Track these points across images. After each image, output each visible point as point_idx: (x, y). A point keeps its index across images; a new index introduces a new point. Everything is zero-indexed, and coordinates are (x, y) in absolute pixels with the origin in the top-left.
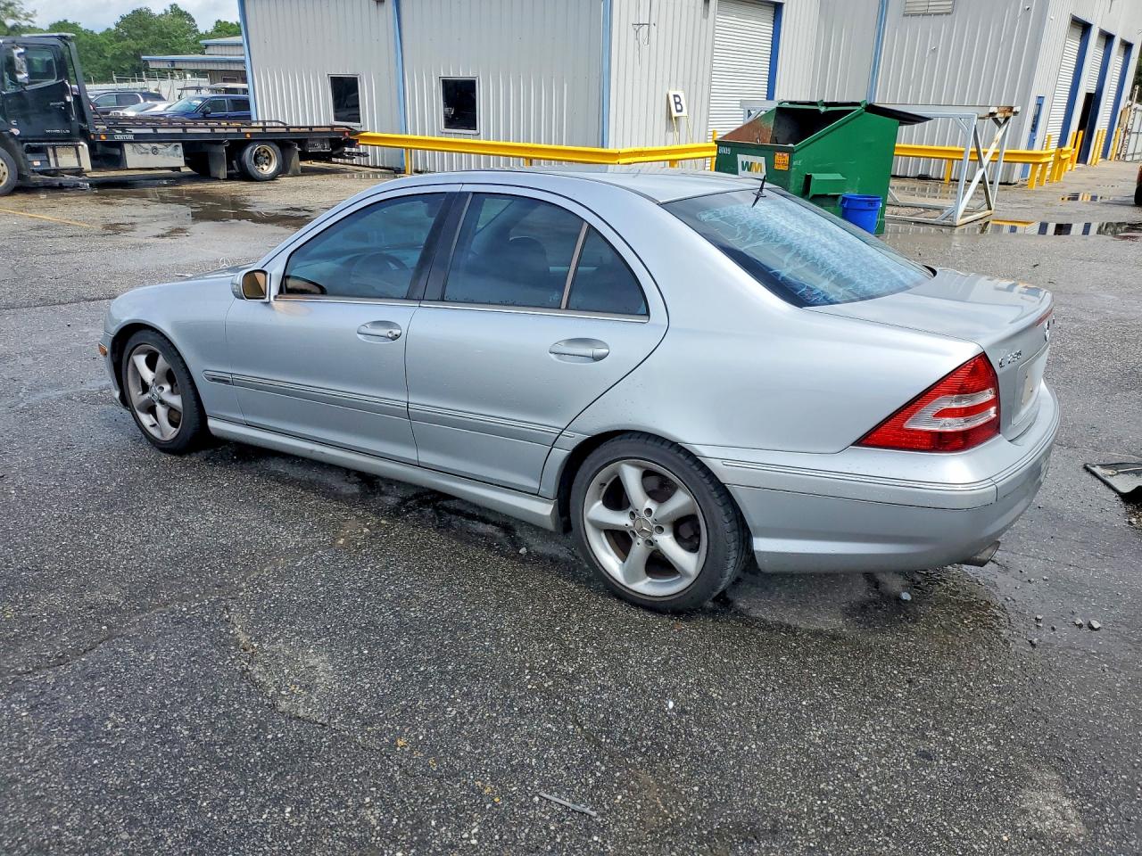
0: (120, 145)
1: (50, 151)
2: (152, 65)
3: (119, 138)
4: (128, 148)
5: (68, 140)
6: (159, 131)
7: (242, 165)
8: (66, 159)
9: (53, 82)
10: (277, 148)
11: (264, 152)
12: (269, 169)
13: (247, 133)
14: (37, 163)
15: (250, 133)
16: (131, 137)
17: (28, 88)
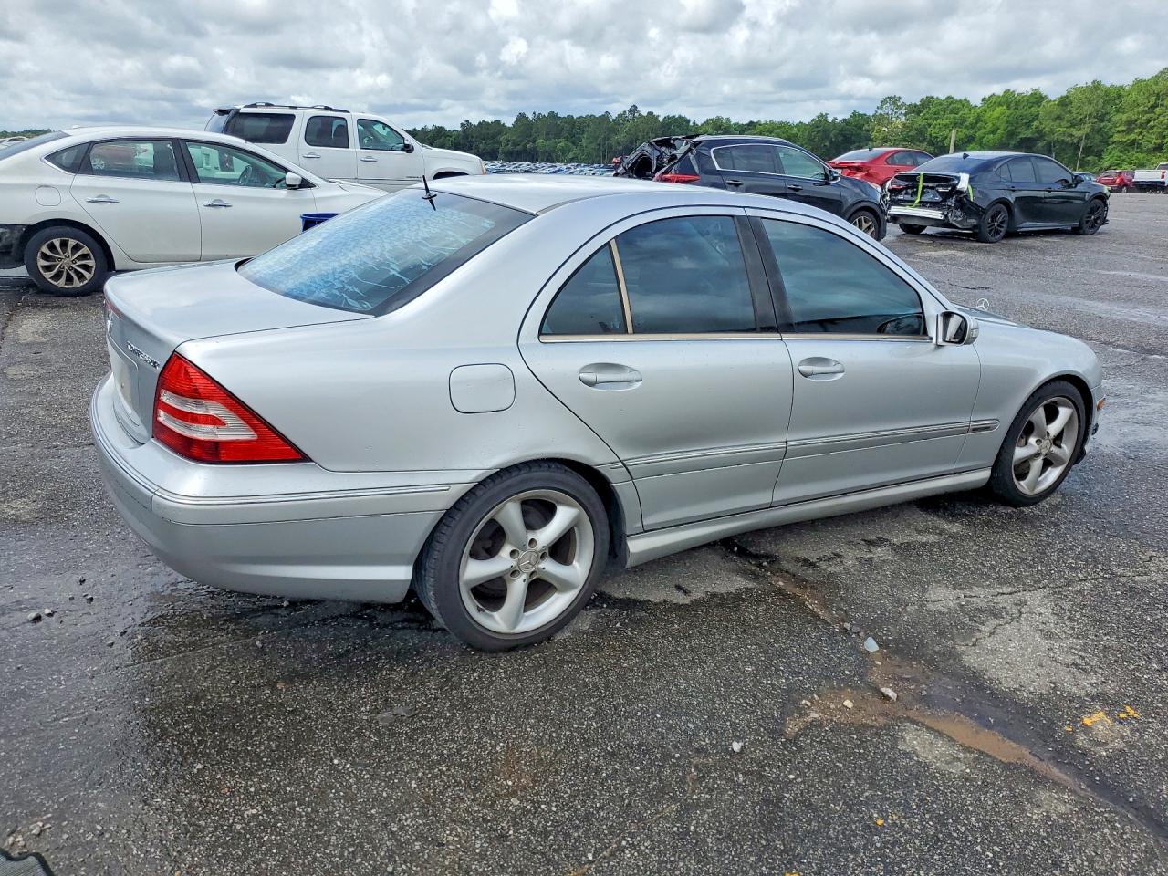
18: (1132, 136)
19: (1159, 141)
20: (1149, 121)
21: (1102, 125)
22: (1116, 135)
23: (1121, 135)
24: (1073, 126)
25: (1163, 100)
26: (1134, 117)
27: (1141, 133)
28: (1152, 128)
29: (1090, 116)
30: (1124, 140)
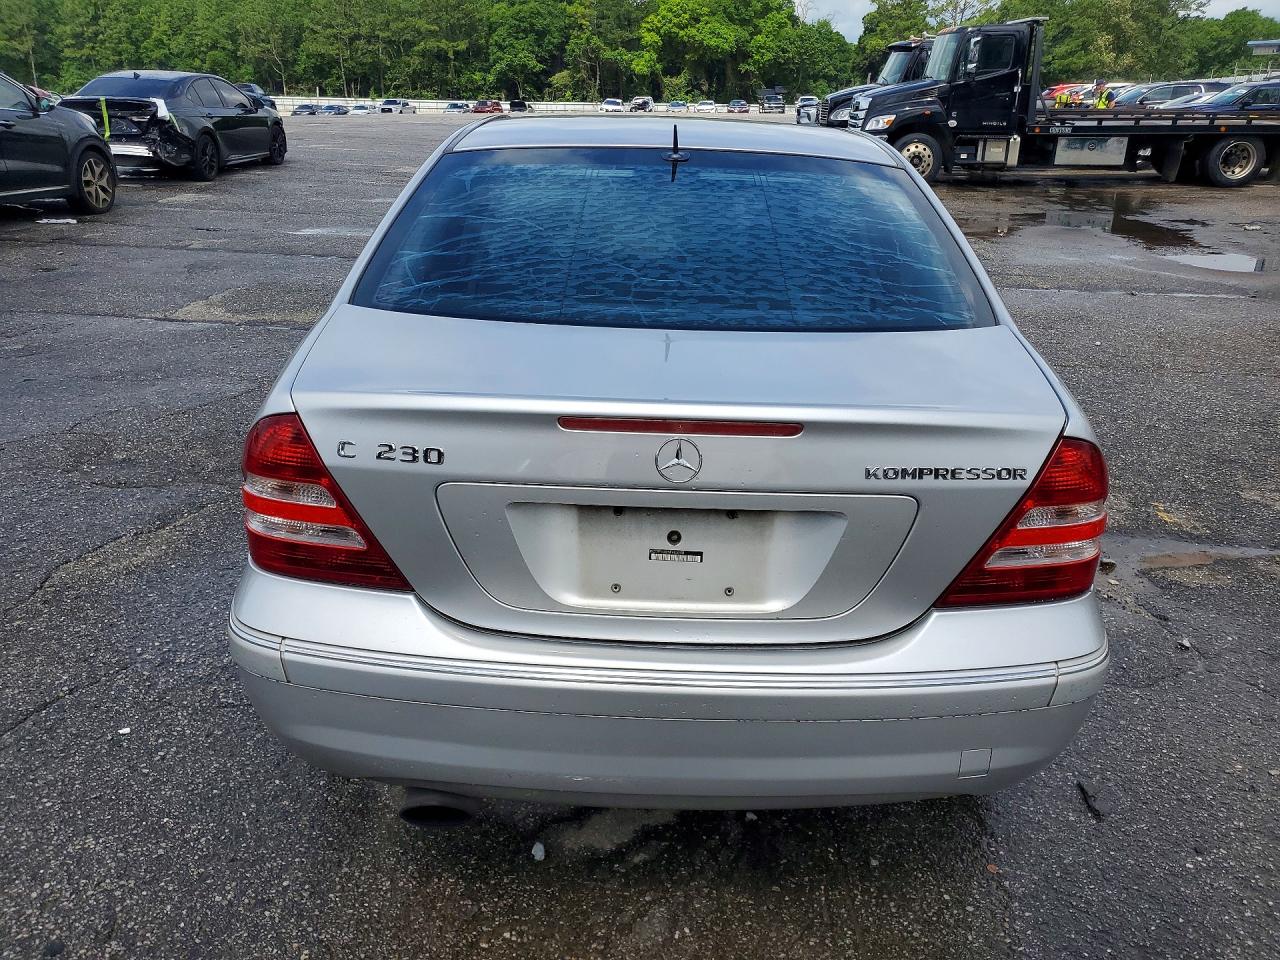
0: (1054, 139)
1: (981, 144)
2: (1256, 52)
3: (1053, 131)
4: (1062, 142)
5: (1002, 134)
6: (1104, 123)
7: (1204, 166)
8: (994, 153)
9: (1006, 71)
10: (1261, 145)
11: (1243, 150)
12: (1239, 173)
13: (1221, 126)
14: (964, 156)
15: (1227, 126)
16: (1068, 130)
17: (978, 78)
18: (86, 51)
19: (117, 58)
20: (96, 34)
21: (46, 37)
22: (66, 50)
23: (72, 49)
24: (11, 38)
25: (103, 11)
26: (79, 30)
27: (93, 48)
28: (103, 42)
29: (28, 26)
30: (78, 56)
